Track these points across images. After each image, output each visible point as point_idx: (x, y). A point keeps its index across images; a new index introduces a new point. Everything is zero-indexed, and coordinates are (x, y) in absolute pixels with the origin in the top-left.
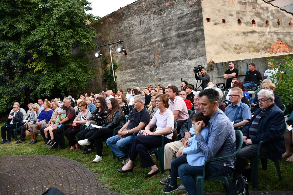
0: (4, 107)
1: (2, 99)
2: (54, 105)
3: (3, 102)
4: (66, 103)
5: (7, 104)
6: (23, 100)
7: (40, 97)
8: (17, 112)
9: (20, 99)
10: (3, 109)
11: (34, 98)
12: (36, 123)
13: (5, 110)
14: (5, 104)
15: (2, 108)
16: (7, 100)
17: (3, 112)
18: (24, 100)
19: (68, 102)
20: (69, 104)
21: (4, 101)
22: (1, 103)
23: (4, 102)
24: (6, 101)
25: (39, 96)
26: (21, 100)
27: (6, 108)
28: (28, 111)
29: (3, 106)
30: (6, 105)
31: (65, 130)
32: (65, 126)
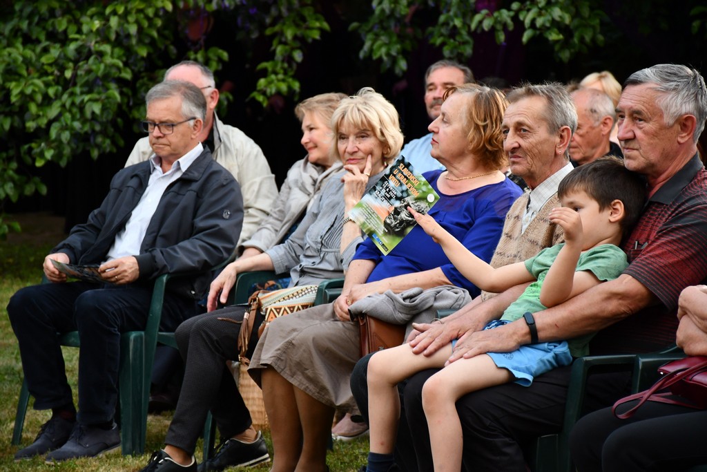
0: (97, 108)
1: (85, 19)
2: (541, 133)
3: (93, 44)
4: (648, 126)
5: (127, 75)
6: (289, 59)
7: (468, 50)
8: (186, 161)
9: (262, 36)
10: (84, 121)
11: (404, 53)
12: (334, 298)
13: (104, 133)
14: (106, 77)
15: (82, 108)
16: (133, 29)
17: (87, 153)
18: (298, 56)
19: (668, 120)
20: (683, 138)
21: (106, 40)
22: (76, 62)
23: (101, 54)
24: (121, 41)
25: (454, 32)
26: (271, 56)
27: (113, 123)
28: (297, 172)
29: (89, 87)
30: (121, 82)
31: (585, 410)
32: (592, 368)
